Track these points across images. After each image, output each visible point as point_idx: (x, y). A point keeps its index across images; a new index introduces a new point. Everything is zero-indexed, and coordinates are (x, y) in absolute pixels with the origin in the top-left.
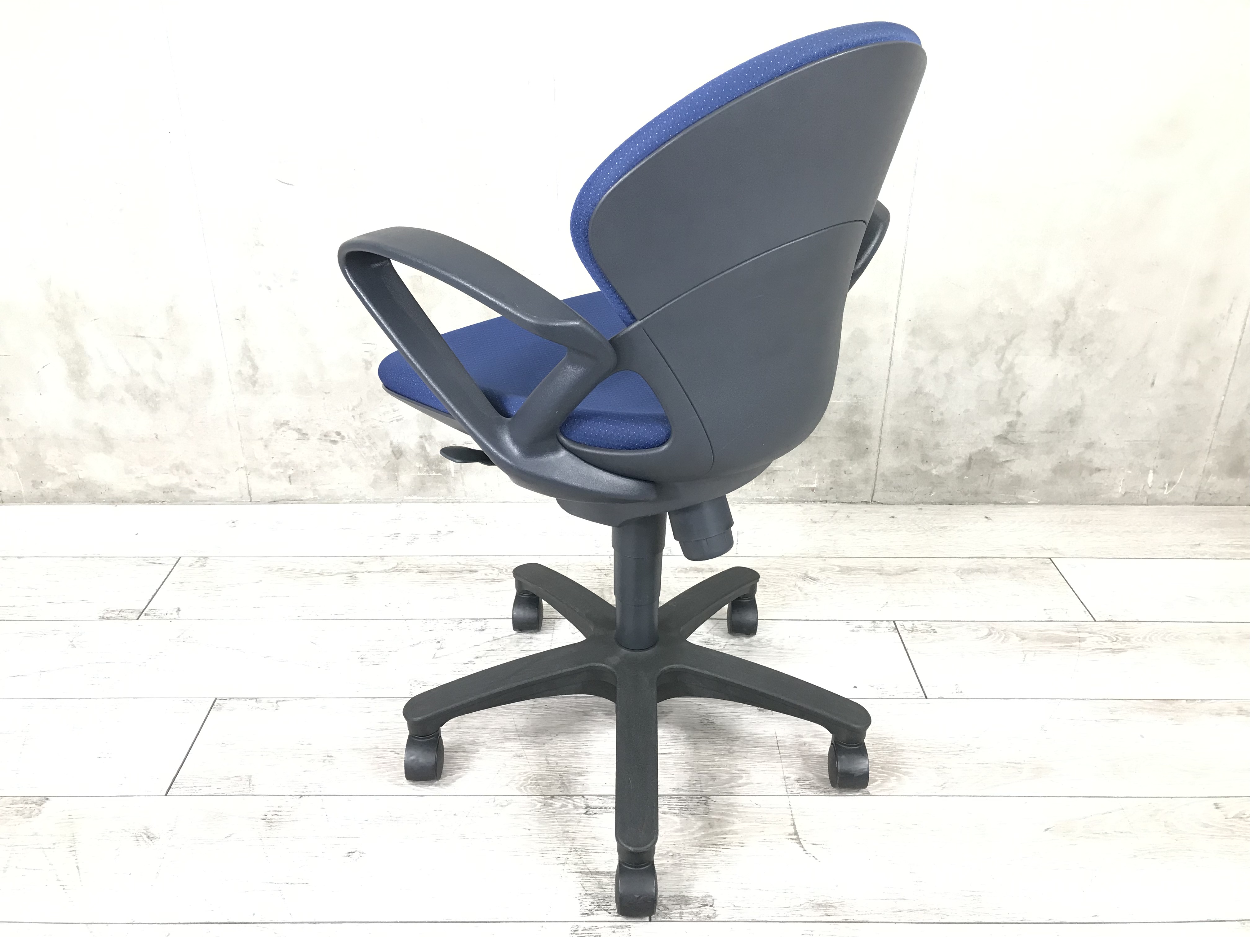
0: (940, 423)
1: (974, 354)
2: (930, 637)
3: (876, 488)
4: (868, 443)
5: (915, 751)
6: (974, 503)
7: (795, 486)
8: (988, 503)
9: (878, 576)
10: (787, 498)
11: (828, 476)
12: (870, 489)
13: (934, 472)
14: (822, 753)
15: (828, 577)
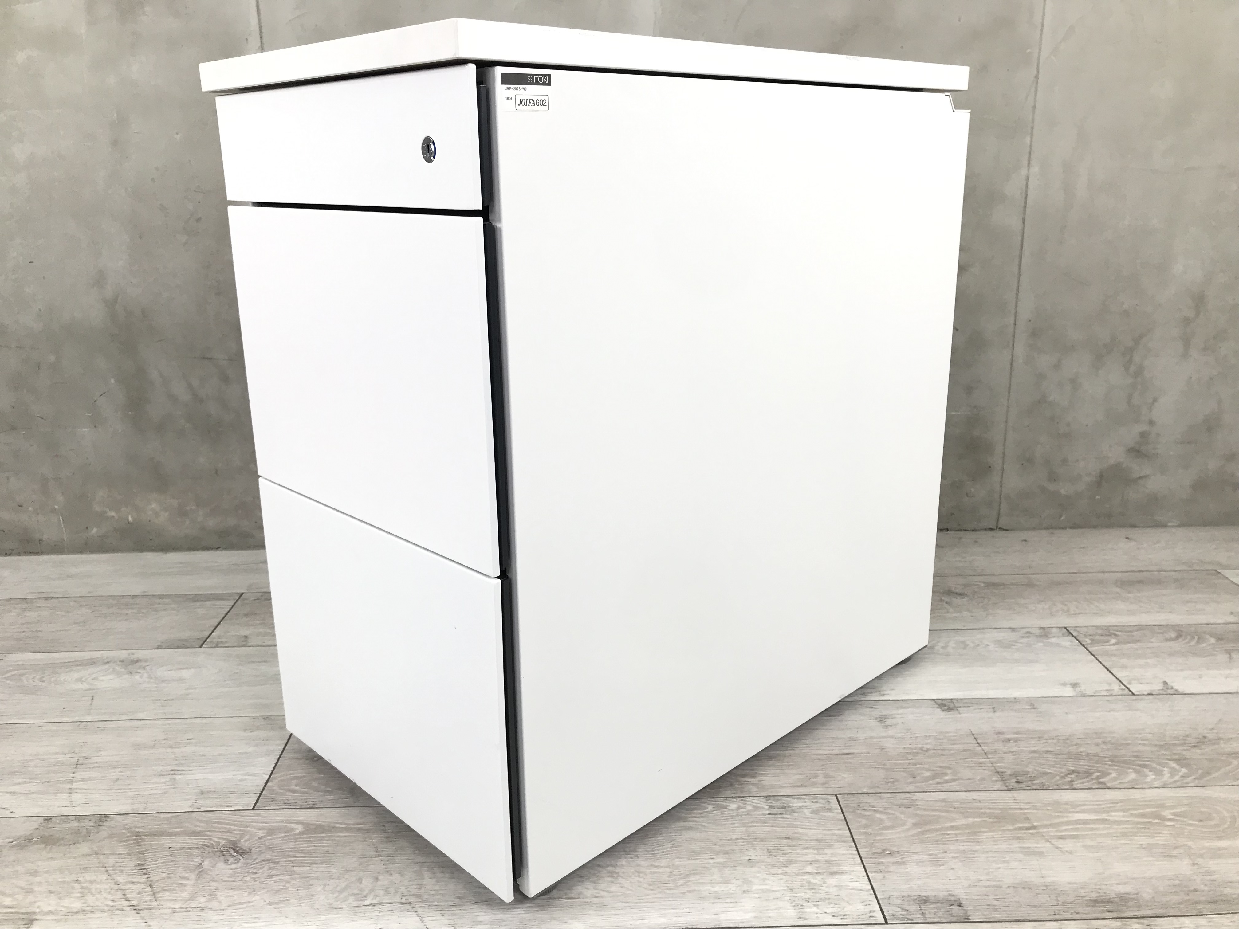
0: (1067, 436)
1: (1099, 357)
2: (1113, 641)
3: (1002, 511)
4: (991, 460)
5: (1144, 745)
6: (1109, 526)
8: (1123, 526)
9: (1030, 590)
11: (949, 499)
12: (995, 514)
13: (1063, 491)
14: (1033, 749)
15: (975, 592)
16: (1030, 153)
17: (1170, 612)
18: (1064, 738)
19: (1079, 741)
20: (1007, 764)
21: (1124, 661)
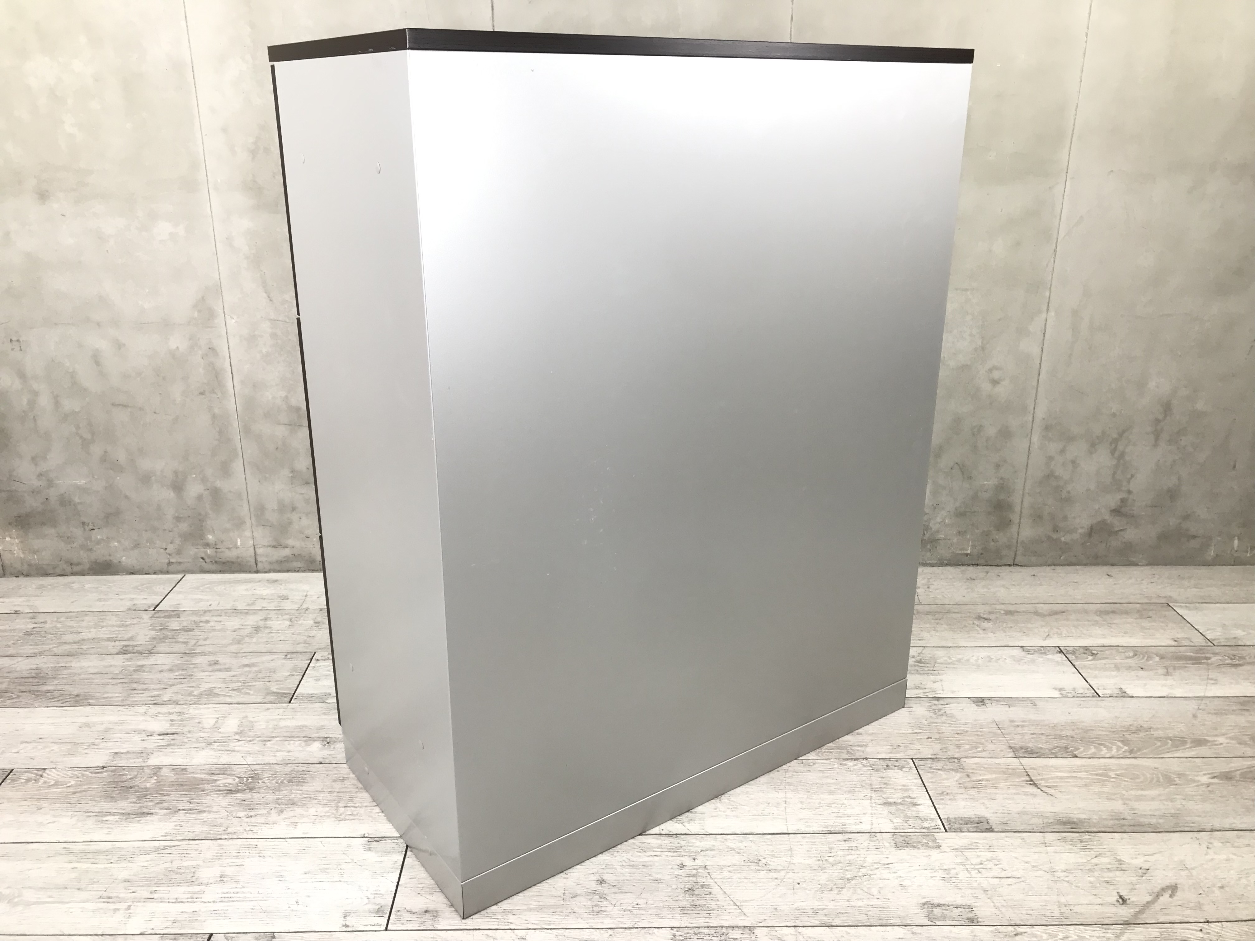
0: (1068, 500)
1: (1093, 445)
2: (1090, 658)
3: (1017, 553)
4: (1011, 516)
5: (1102, 730)
6: (1096, 564)
7: (953, 552)
8: (1105, 564)
9: (1035, 617)
10: (946, 562)
11: (979, 543)
12: (1012, 554)
13: (1063, 539)
14: (1033, 732)
15: (997, 618)
16: (1049, 303)
17: (1131, 637)
18: (1053, 725)
19: (1062, 728)
20: (1017, 741)
21: (1097, 672)
